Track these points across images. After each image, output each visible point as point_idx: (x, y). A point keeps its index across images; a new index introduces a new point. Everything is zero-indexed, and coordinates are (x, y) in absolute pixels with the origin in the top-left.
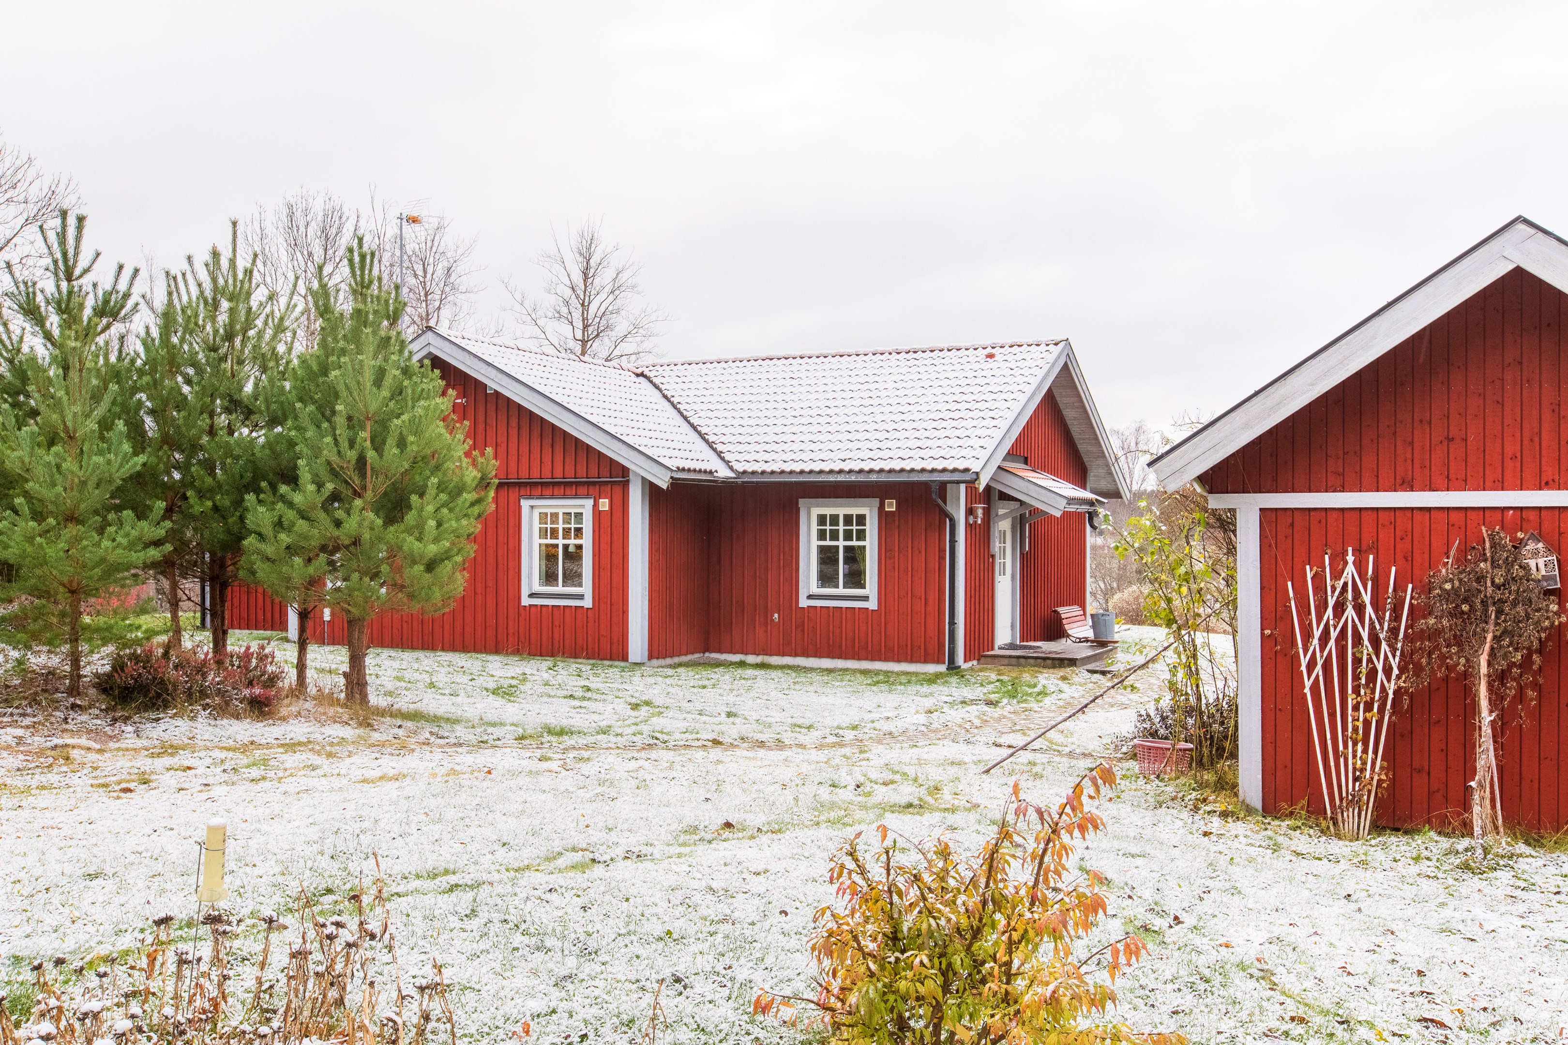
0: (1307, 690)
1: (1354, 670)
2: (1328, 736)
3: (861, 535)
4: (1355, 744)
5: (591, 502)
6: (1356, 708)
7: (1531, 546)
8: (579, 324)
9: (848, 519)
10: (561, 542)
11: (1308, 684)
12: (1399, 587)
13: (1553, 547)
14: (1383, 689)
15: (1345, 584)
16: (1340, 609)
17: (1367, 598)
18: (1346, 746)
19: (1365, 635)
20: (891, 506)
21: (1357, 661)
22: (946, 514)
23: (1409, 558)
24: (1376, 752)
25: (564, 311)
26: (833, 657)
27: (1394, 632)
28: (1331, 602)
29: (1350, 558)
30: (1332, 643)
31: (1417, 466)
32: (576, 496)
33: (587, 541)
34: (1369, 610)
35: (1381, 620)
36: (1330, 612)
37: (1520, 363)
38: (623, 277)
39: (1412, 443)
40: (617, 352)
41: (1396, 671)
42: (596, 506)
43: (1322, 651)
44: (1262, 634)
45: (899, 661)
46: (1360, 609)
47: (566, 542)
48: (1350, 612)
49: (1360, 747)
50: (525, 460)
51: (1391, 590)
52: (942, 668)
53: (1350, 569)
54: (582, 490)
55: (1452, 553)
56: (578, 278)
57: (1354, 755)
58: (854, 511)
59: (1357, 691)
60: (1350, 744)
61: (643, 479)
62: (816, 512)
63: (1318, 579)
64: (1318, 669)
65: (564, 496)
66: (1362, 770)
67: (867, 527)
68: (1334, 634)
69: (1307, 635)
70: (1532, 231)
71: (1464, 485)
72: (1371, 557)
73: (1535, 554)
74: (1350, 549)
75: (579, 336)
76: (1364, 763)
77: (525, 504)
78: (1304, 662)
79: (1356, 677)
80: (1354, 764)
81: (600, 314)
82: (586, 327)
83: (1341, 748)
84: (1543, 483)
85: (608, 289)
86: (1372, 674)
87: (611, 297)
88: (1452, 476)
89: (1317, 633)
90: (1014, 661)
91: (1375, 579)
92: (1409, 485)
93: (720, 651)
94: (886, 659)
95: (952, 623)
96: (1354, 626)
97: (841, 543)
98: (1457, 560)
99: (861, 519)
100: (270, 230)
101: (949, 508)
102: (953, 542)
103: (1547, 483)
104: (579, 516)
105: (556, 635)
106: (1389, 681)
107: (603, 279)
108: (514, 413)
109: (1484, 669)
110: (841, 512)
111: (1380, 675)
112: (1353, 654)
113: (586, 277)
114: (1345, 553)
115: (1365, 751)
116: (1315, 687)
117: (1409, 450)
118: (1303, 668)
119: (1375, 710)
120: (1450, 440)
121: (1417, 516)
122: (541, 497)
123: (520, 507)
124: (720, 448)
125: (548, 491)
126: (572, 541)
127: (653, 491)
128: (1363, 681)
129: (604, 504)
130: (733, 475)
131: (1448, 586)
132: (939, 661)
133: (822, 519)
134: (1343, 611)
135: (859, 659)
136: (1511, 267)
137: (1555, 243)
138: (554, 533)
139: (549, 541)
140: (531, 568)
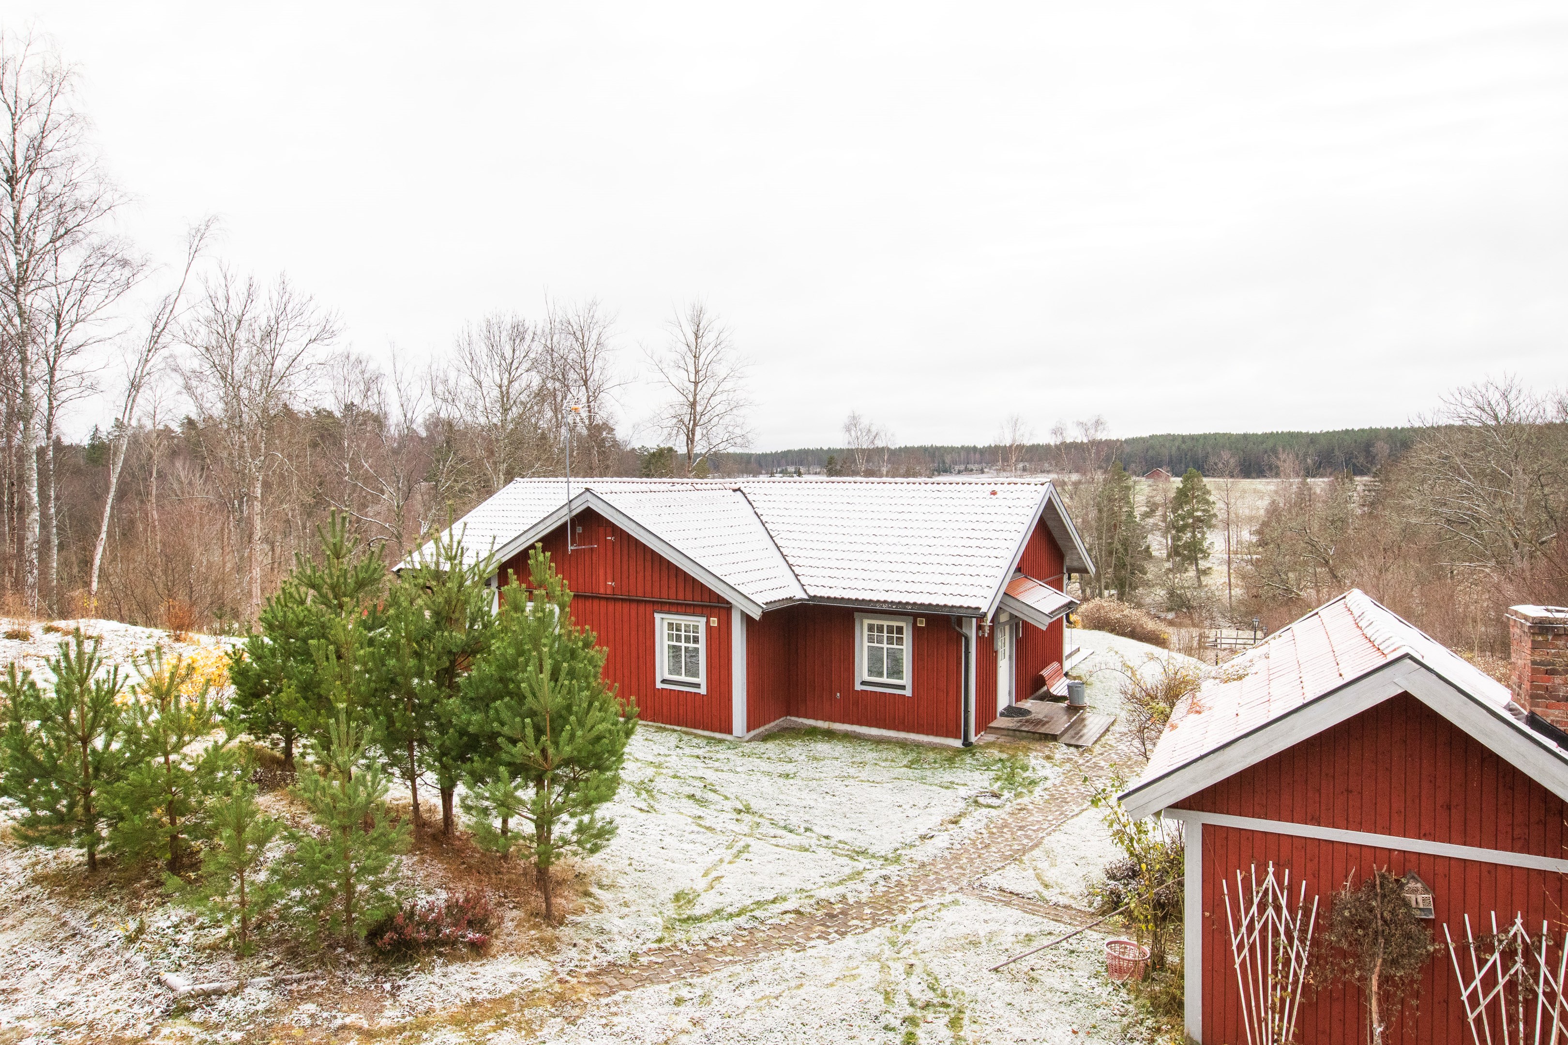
0: (1237, 966)
1: (1273, 957)
2: (1253, 1004)
3: (900, 641)
4: (1273, 1012)
5: (704, 619)
6: (1274, 988)
7: (1412, 885)
8: (692, 369)
9: (890, 630)
10: (683, 644)
11: (1238, 961)
12: (1309, 899)
13: (1431, 886)
14: (1295, 974)
15: (1267, 890)
16: (1262, 908)
17: (1283, 902)
18: (1266, 1013)
19: (1282, 930)
20: (922, 623)
21: (1276, 950)
22: (960, 635)
23: (1317, 875)
24: (1289, 1022)
25: (682, 364)
26: (879, 727)
27: (1304, 931)
28: (1256, 901)
29: (1271, 869)
30: (1256, 933)
31: (1323, 808)
32: (694, 614)
33: (702, 646)
34: (1285, 912)
35: (1294, 920)
36: (1254, 908)
37: (1405, 742)
38: (722, 337)
39: (1319, 791)
40: (720, 389)
41: (1305, 963)
42: (708, 622)
43: (1249, 938)
44: (1203, 915)
45: (927, 734)
46: (1278, 909)
47: (687, 645)
48: (1270, 911)
49: (1277, 1016)
50: (657, 584)
51: (1302, 899)
52: (958, 743)
53: (1271, 878)
54: (698, 610)
55: (1350, 879)
56: (691, 338)
57: (1273, 1022)
58: (895, 624)
59: (1275, 972)
60: (1270, 1013)
61: (742, 612)
62: (866, 622)
63: (1246, 881)
64: (1246, 951)
65: (685, 614)
66: (1280, 1034)
67: (904, 636)
68: (1258, 926)
69: (1238, 925)
70: (1418, 666)
71: (1360, 827)
72: (1287, 871)
73: (1415, 891)
74: (1271, 863)
75: (693, 379)
76: (1281, 1029)
77: (658, 616)
78: (1235, 943)
79: (1275, 963)
80: (1273, 1028)
81: (707, 362)
82: (697, 372)
83: (1263, 1014)
84: (1423, 832)
85: (712, 345)
86: (1287, 962)
87: (715, 352)
88: (1351, 819)
89: (1245, 923)
90: (1011, 733)
91: (1290, 888)
92: (1317, 821)
93: (798, 716)
94: (918, 732)
95: (967, 711)
96: (1274, 923)
97: (885, 646)
98: (1354, 884)
99: (900, 630)
100: (475, 337)
101: (964, 630)
102: (967, 653)
103: (1425, 835)
104: (696, 627)
105: (681, 712)
106: (1300, 968)
107: (709, 338)
108: (648, 557)
109: (1375, 988)
110: (885, 623)
111: (1293, 963)
112: (1273, 943)
113: (697, 337)
114: (1267, 866)
115: (1281, 1020)
116: (1243, 964)
117: (1317, 795)
118: (1234, 948)
119: (1289, 990)
120: (1349, 791)
121: (1322, 843)
122: (669, 612)
123: (653, 619)
124: (797, 570)
125: (673, 609)
126: (691, 645)
127: (748, 620)
128: (1280, 967)
129: (714, 622)
130: (806, 597)
131: (1347, 914)
132: (957, 737)
133: (871, 628)
134: (1265, 910)
135: (898, 730)
136: (1400, 691)
137: (1434, 677)
138: (678, 638)
139: (675, 643)
140: (662, 661)
